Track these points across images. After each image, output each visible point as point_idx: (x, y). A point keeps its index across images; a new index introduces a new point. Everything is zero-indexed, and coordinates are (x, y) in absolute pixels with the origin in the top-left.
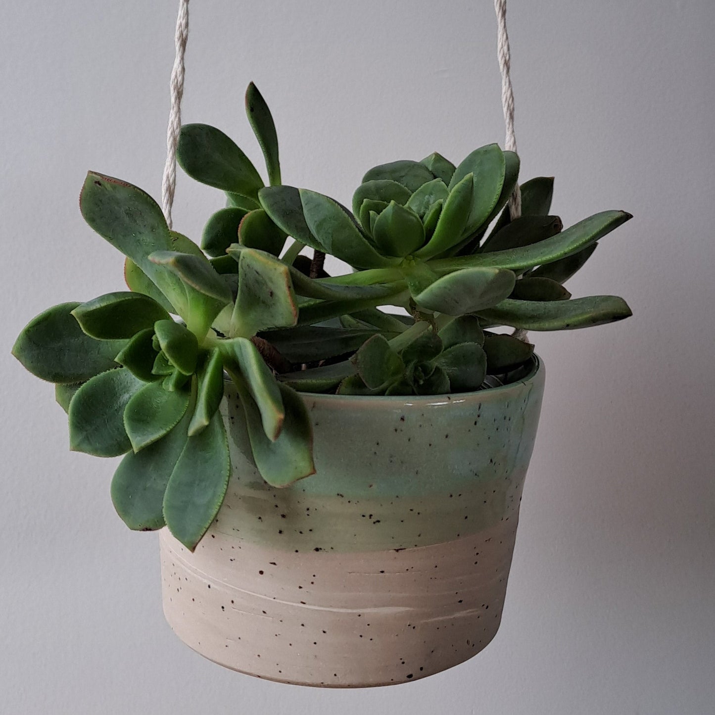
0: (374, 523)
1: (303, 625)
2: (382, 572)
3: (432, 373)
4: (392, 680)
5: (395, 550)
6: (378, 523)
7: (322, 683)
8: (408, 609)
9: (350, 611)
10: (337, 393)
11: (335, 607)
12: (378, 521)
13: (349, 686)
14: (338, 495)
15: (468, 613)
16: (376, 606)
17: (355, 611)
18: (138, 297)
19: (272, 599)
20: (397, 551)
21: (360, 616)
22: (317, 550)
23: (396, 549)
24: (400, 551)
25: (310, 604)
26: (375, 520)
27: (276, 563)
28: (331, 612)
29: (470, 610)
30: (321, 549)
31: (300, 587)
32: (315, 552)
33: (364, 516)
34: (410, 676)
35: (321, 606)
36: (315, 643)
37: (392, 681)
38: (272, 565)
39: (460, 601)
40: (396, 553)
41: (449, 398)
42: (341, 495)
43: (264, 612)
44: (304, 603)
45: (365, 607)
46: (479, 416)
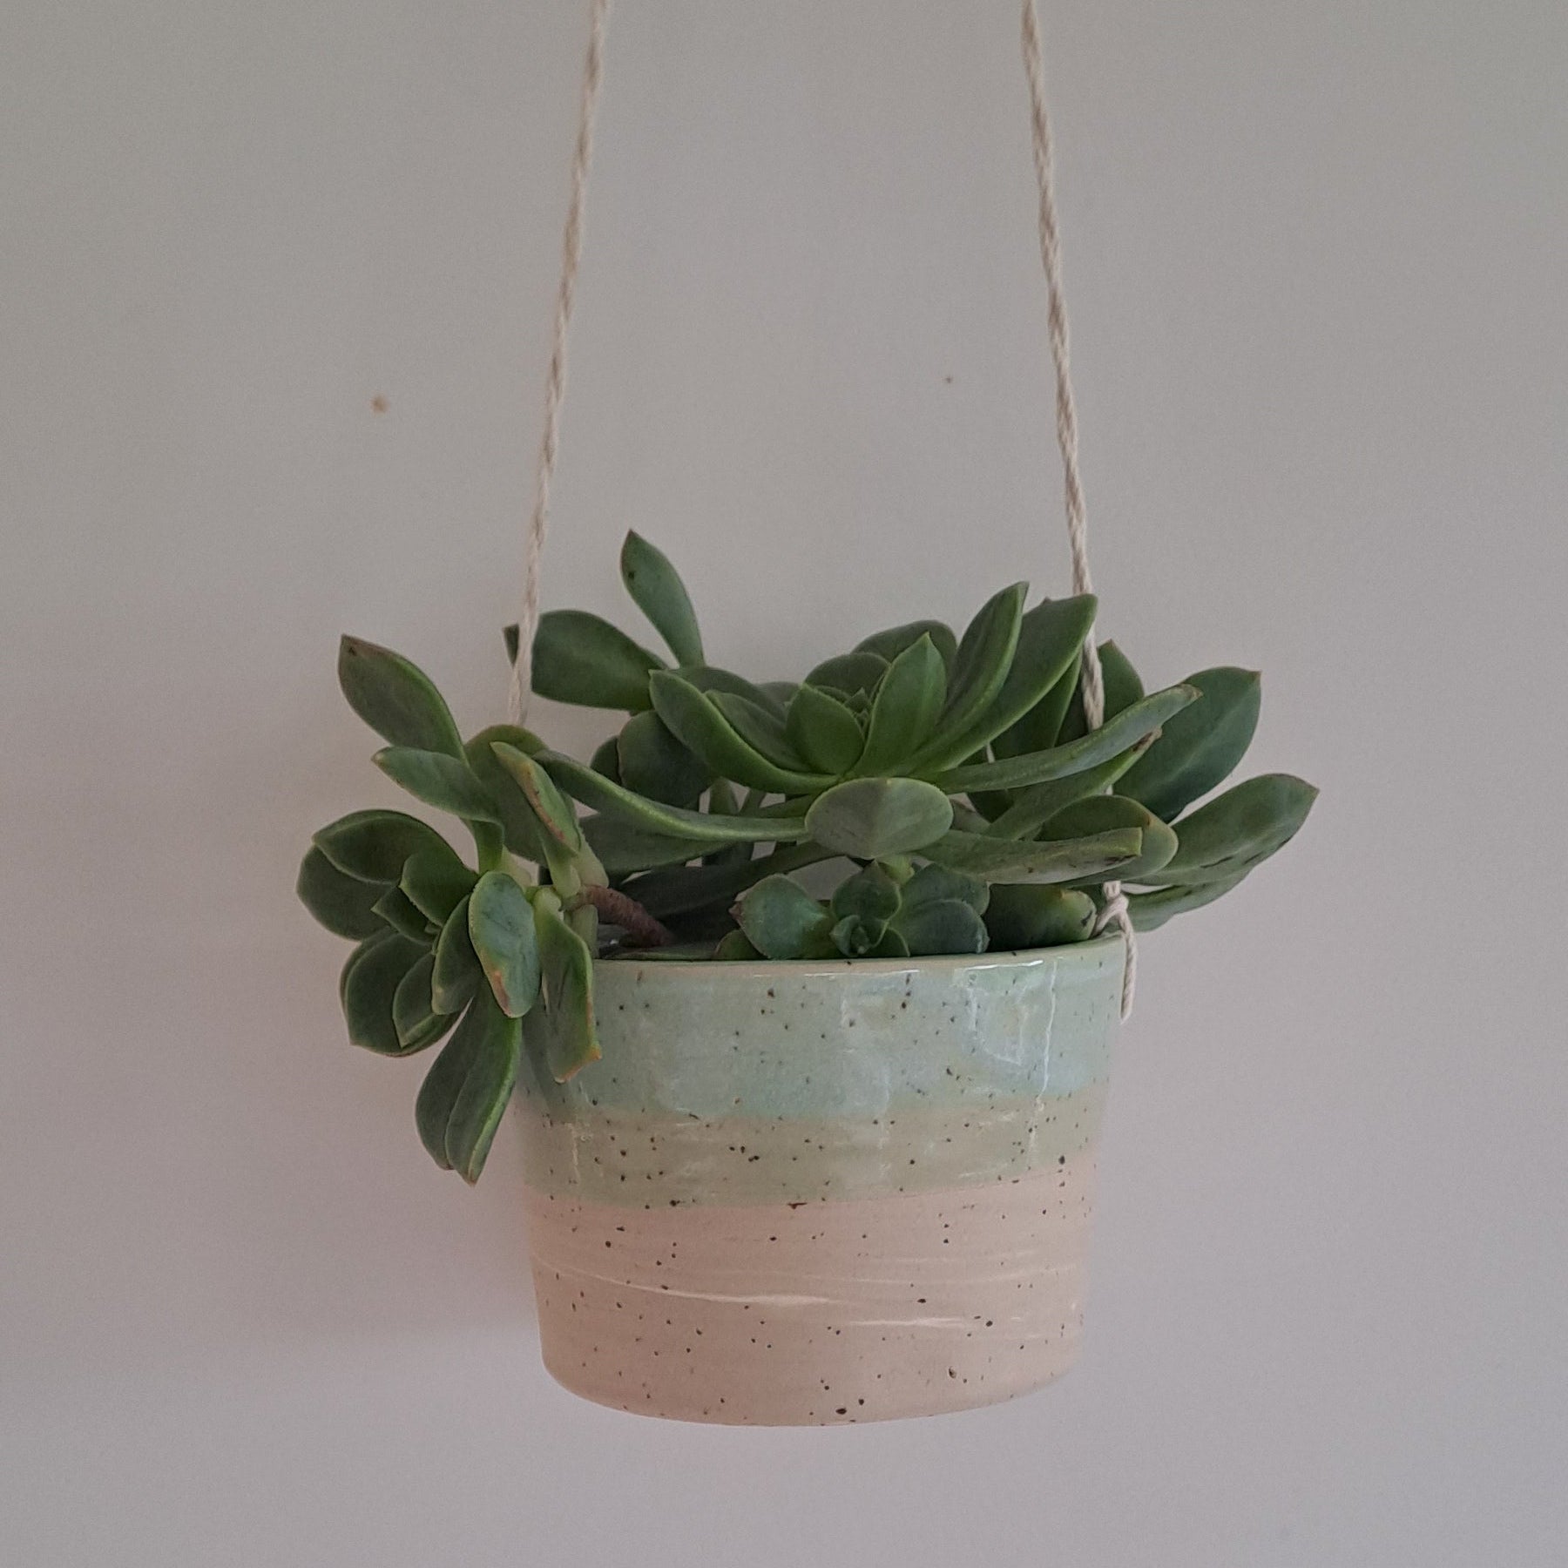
0: (751, 1160)
1: (669, 1322)
2: (773, 1239)
5: (790, 1204)
6: (755, 1160)
8: (824, 1301)
9: (730, 1299)
11: (709, 1293)
12: (756, 1158)
14: (690, 1115)
15: (943, 1322)
16: (770, 1293)
17: (739, 1299)
19: (626, 1284)
20: (794, 1206)
21: (747, 1307)
22: (674, 1203)
23: (793, 1203)
24: (798, 1206)
25: (674, 1289)
26: (751, 1156)
27: (625, 1227)
28: (705, 1300)
29: (948, 1319)
30: (679, 1202)
31: (659, 1263)
32: (671, 1206)
33: (732, 1149)
34: (842, 1412)
35: (690, 1291)
36: (688, 1350)
38: (620, 1232)
39: (923, 1300)
40: (793, 1210)
43: (619, 1305)
45: (754, 1294)
46: (908, 994)
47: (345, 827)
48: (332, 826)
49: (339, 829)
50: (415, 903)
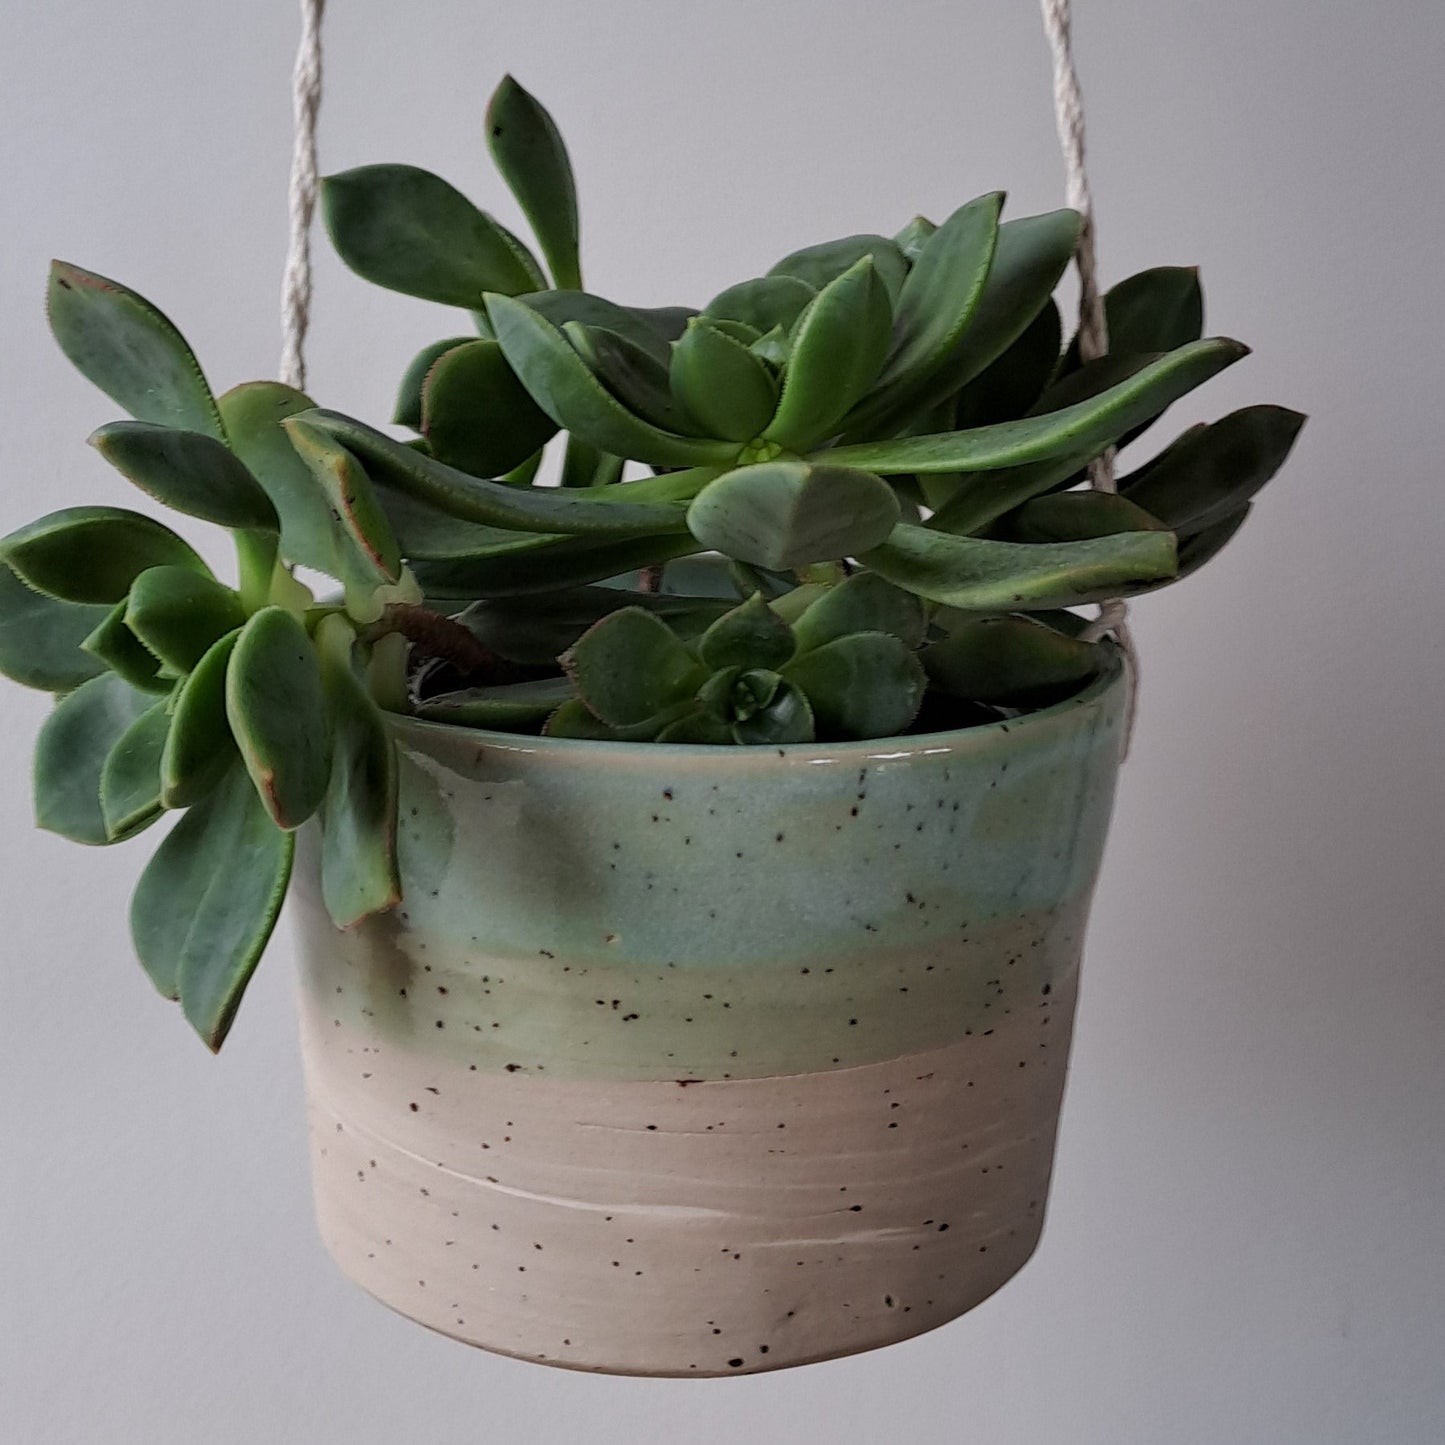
0: (626, 1019)
1: (495, 1227)
2: (652, 1128)
3: (770, 697)
4: (693, 1366)
5: (678, 1081)
6: (632, 1020)
7: (542, 1356)
8: (719, 1214)
9: (586, 1206)
10: (543, 732)
11: (557, 1195)
12: (634, 1017)
13: (597, 1370)
14: (542, 952)
15: (882, 1235)
16: (642, 1202)
17: (598, 1208)
18: (121, 518)
19: (435, 1166)
20: (683, 1083)
21: (609, 1219)
22: (512, 1068)
23: (681, 1080)
24: (689, 1085)
25: (507, 1185)
26: (627, 1014)
27: (440, 1089)
28: (548, 1204)
29: (889, 1231)
30: (519, 1067)
31: (486, 1147)
32: (507, 1072)
33: (600, 1002)
34: (736, 1363)
35: (527, 1190)
36: (522, 1269)
37: (693, 1369)
38: (431, 1093)
39: (857, 1208)
40: (682, 1089)
41: (782, 753)
42: (548, 954)
43: (424, 1192)
44: (494, 1181)
45: (620, 1202)
46: (862, 797)
47: (45, 531)
48: (25, 531)
49: (36, 534)
50: (146, 644)
